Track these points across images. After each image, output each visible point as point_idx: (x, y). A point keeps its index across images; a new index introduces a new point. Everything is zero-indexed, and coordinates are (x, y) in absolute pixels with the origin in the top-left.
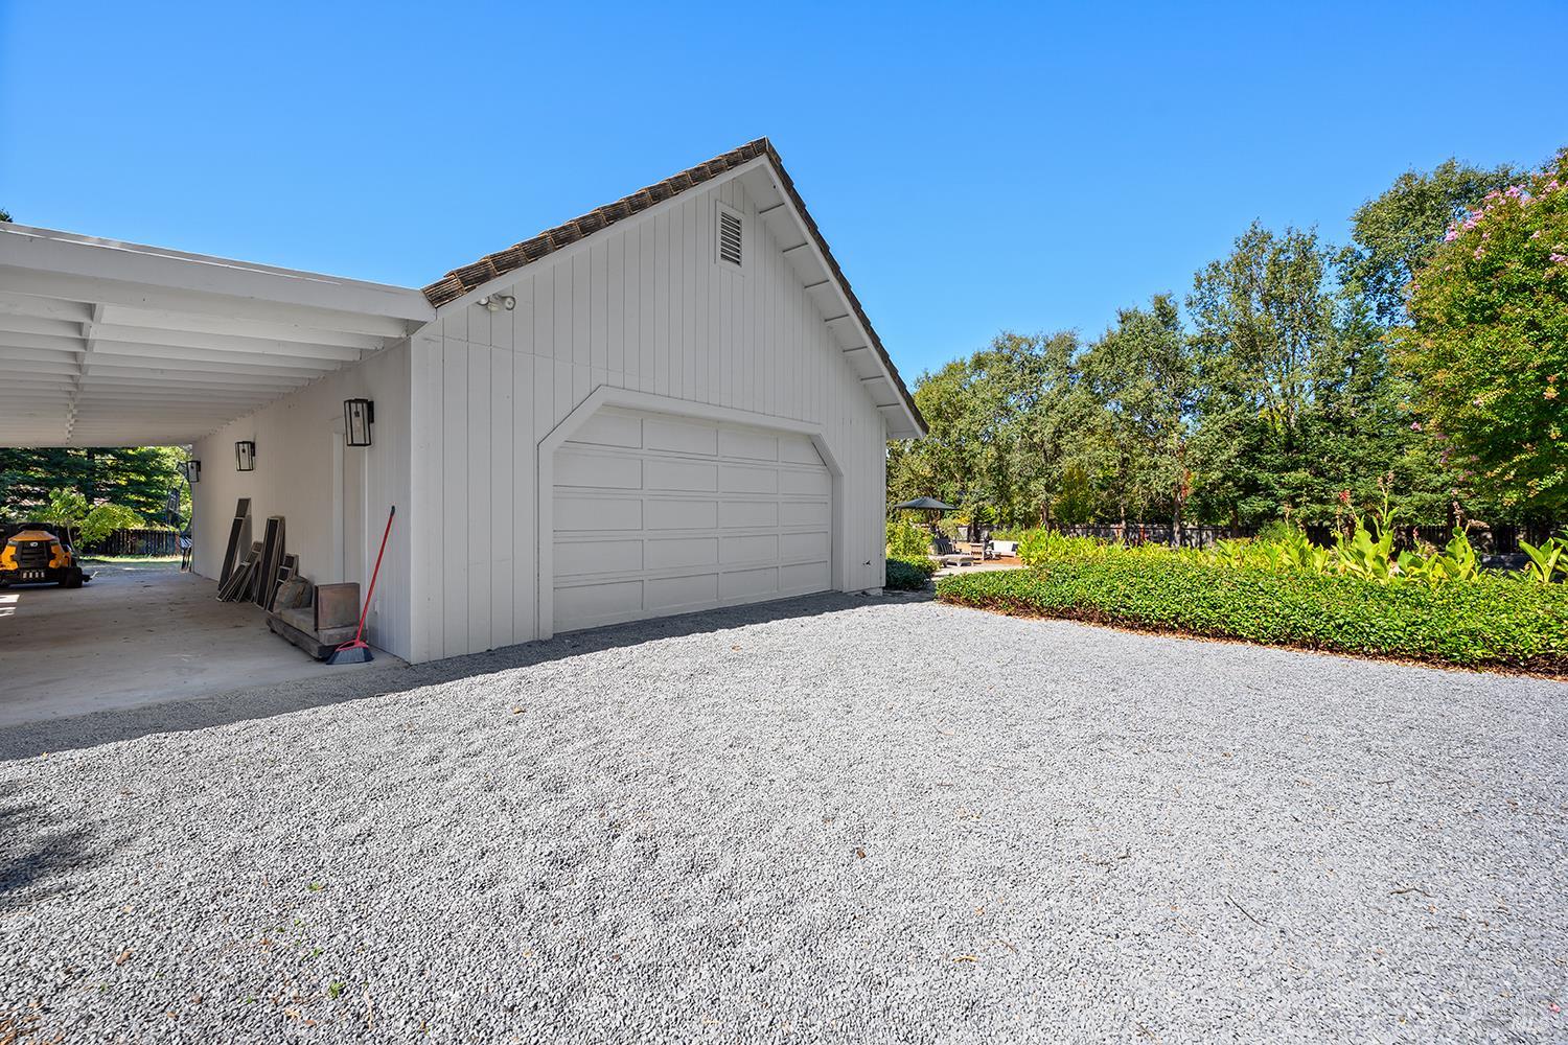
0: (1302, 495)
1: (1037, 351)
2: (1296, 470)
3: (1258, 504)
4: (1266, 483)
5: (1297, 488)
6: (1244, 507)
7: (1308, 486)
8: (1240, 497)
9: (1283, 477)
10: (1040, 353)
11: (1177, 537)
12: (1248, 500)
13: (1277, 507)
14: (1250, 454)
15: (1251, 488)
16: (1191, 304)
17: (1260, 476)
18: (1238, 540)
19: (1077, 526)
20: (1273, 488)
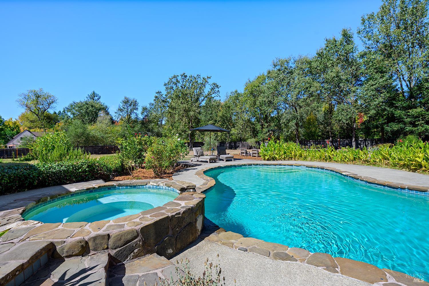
0: (419, 120)
1: (290, 65)
2: (416, 108)
3: (395, 127)
4: (399, 116)
5: (416, 117)
6: (388, 129)
7: (422, 116)
8: (385, 123)
9: (409, 112)
10: (292, 65)
11: (354, 144)
12: (390, 124)
13: (405, 127)
14: (391, 102)
15: (392, 119)
16: (360, 32)
17: (396, 113)
18: (384, 145)
19: (311, 141)
20: (403, 118)
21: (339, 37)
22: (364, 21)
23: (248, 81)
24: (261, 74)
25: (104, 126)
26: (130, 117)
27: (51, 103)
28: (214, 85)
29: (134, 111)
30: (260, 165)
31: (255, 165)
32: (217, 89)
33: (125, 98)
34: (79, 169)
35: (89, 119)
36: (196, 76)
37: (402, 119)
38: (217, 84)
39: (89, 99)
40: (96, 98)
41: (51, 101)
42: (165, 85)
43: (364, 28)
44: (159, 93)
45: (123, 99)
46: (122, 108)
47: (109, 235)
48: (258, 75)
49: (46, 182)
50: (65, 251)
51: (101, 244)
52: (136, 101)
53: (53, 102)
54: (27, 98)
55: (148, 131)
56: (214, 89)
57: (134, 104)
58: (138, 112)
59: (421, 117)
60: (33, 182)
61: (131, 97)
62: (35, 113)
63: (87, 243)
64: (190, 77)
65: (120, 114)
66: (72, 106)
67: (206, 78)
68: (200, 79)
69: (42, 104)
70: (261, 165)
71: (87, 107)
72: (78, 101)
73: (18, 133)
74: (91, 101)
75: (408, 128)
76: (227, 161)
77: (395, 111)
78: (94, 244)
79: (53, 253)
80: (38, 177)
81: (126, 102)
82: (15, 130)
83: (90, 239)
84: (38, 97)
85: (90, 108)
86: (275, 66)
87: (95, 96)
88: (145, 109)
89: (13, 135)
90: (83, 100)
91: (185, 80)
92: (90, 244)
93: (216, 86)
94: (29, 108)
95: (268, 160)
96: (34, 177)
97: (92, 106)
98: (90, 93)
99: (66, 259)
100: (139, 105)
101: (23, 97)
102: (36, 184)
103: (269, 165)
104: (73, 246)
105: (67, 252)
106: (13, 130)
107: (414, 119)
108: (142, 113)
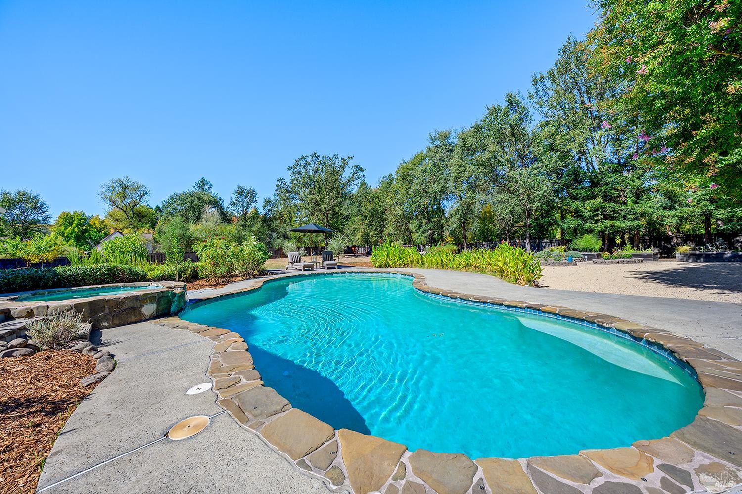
0: (598, 215)
1: (451, 140)
2: (595, 198)
5: (595, 210)
10: (454, 141)
16: (531, 96)
19: (484, 243)
21: (504, 105)
22: (535, 83)
23: (402, 162)
24: (420, 152)
25: (211, 225)
26: (246, 213)
27: (142, 196)
28: (357, 167)
29: (252, 203)
30: (355, 273)
31: (350, 273)
32: (361, 174)
33: (239, 187)
34: (97, 272)
35: (195, 216)
36: (331, 157)
37: (580, 213)
38: (361, 167)
39: (197, 188)
40: (206, 187)
41: (142, 192)
42: (290, 169)
43: (535, 91)
44: (281, 180)
45: (237, 189)
46: (235, 201)
47: (48, 306)
48: (415, 153)
49: (62, 283)
50: (16, 314)
51: (42, 312)
52: (254, 191)
53: (144, 194)
54: (111, 189)
55: (271, 231)
56: (356, 173)
57: (252, 194)
58: (257, 205)
59: (600, 211)
60: (48, 283)
61: (247, 186)
62: (122, 209)
63: (32, 310)
64: (323, 157)
65: (233, 209)
66: (172, 198)
67: (346, 158)
68: (338, 160)
69: (132, 198)
70: (357, 273)
71: (191, 199)
72: (181, 192)
73: (106, 235)
74: (198, 190)
75: (588, 225)
76: (328, 268)
77: (573, 202)
78: (37, 311)
79: (9, 315)
80: (53, 278)
81: (241, 192)
82: (103, 231)
83: (34, 308)
84: (125, 188)
85: (196, 202)
86: (433, 140)
87: (204, 185)
88: (268, 202)
89: (100, 238)
90: (186, 191)
91: (317, 162)
92: (35, 311)
93: (359, 169)
94: (114, 203)
95: (380, 267)
96: (48, 278)
97: (199, 198)
98: (198, 180)
99: (17, 319)
100: (257, 196)
101: (106, 188)
102: (51, 284)
103: (366, 273)
104: (21, 311)
105: (17, 314)
106: (100, 231)
107: (593, 213)
108: (264, 207)
